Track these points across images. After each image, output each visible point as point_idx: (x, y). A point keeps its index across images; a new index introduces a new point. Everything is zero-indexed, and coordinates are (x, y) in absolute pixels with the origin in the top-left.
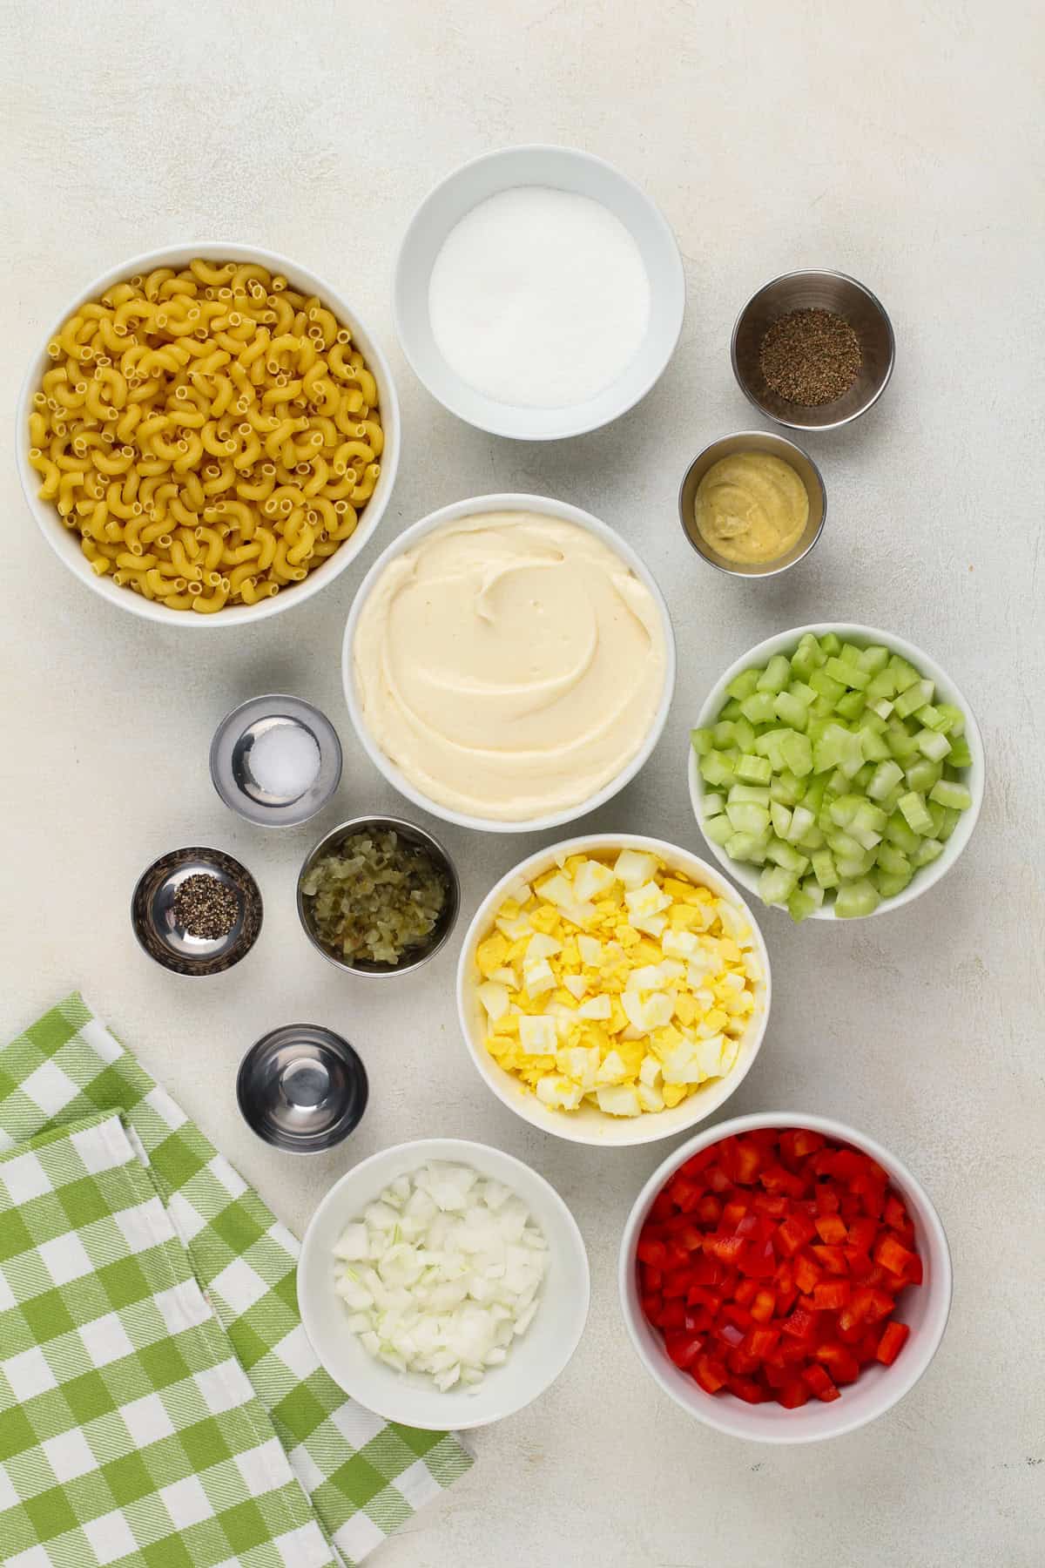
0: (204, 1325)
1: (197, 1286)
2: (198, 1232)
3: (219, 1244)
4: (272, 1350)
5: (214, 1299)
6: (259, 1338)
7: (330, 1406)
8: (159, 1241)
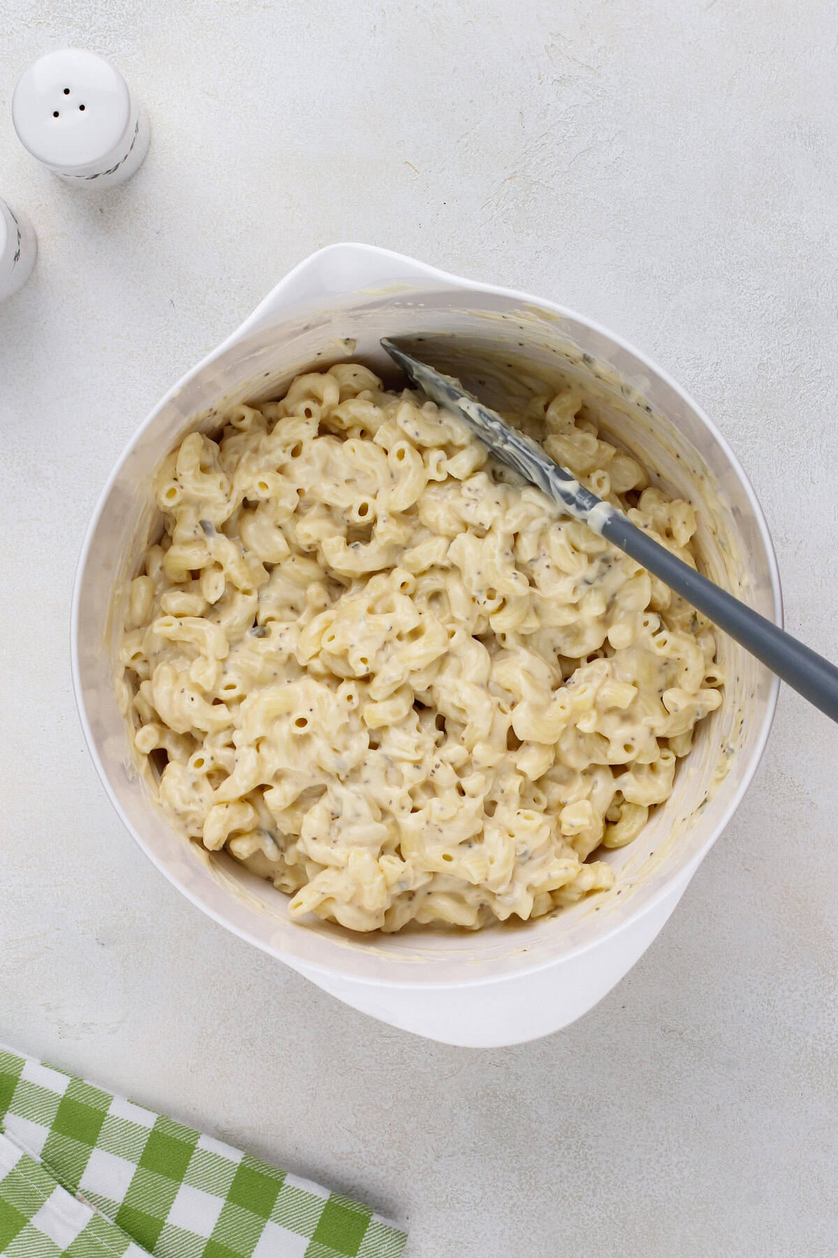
0: (90, 1225)
1: (65, 1192)
2: (44, 1142)
3: (71, 1144)
4: (166, 1221)
5: (90, 1198)
6: (149, 1216)
7: (247, 1250)
8: (10, 1166)
